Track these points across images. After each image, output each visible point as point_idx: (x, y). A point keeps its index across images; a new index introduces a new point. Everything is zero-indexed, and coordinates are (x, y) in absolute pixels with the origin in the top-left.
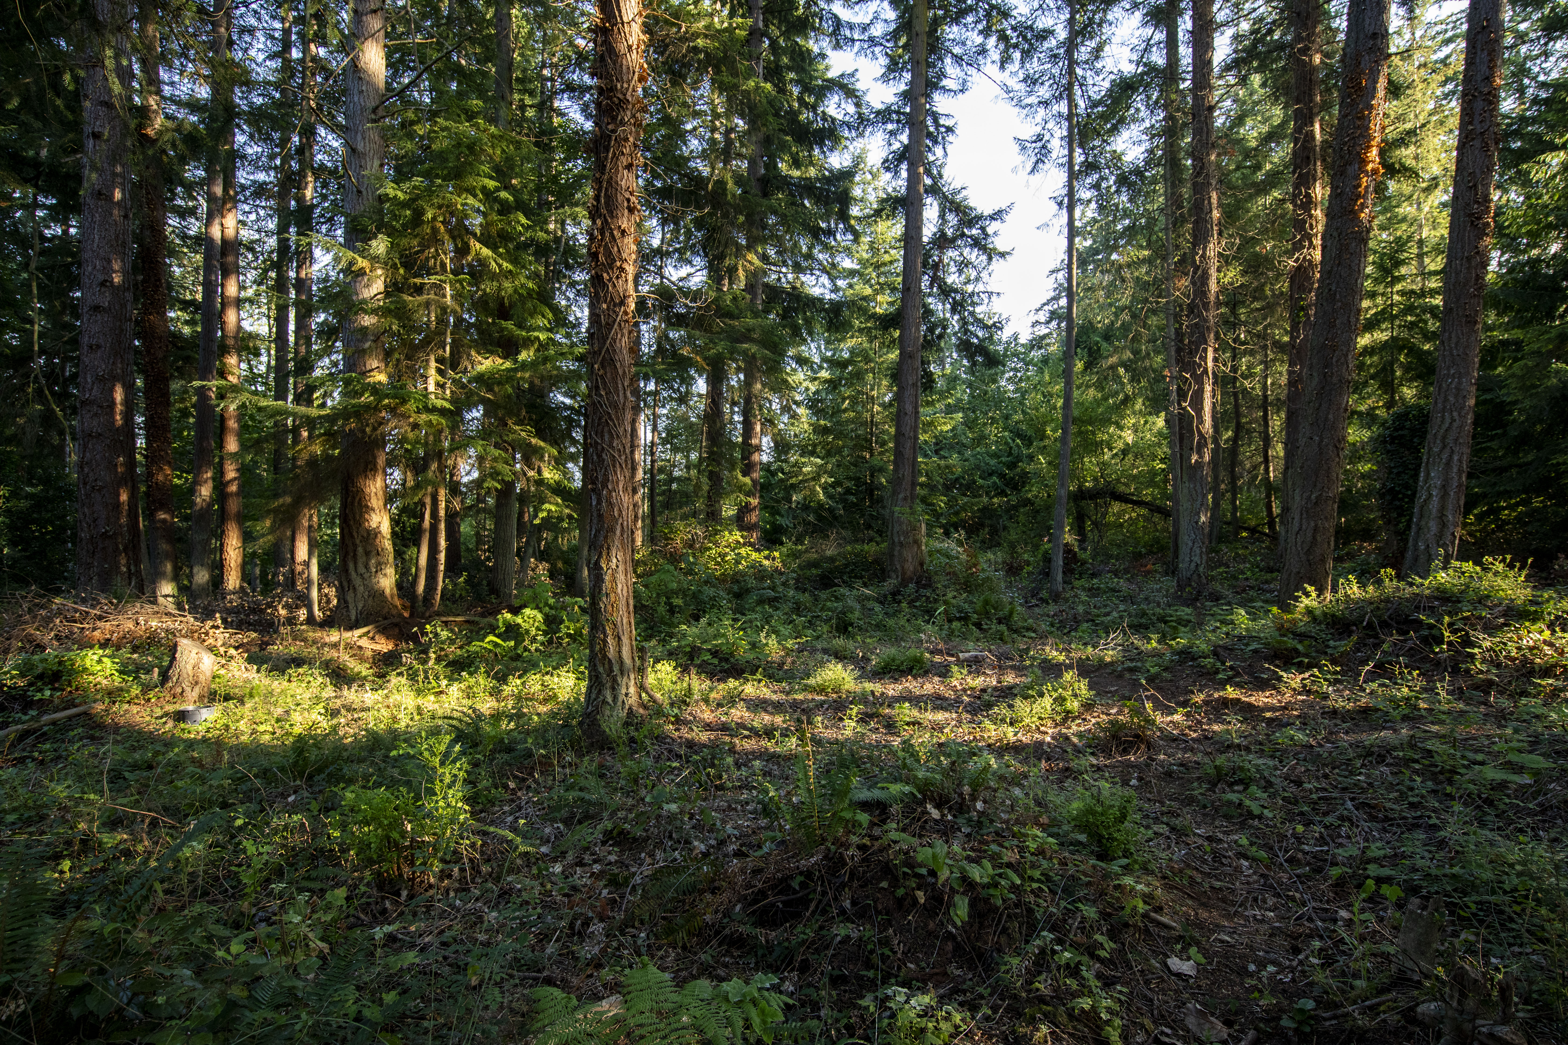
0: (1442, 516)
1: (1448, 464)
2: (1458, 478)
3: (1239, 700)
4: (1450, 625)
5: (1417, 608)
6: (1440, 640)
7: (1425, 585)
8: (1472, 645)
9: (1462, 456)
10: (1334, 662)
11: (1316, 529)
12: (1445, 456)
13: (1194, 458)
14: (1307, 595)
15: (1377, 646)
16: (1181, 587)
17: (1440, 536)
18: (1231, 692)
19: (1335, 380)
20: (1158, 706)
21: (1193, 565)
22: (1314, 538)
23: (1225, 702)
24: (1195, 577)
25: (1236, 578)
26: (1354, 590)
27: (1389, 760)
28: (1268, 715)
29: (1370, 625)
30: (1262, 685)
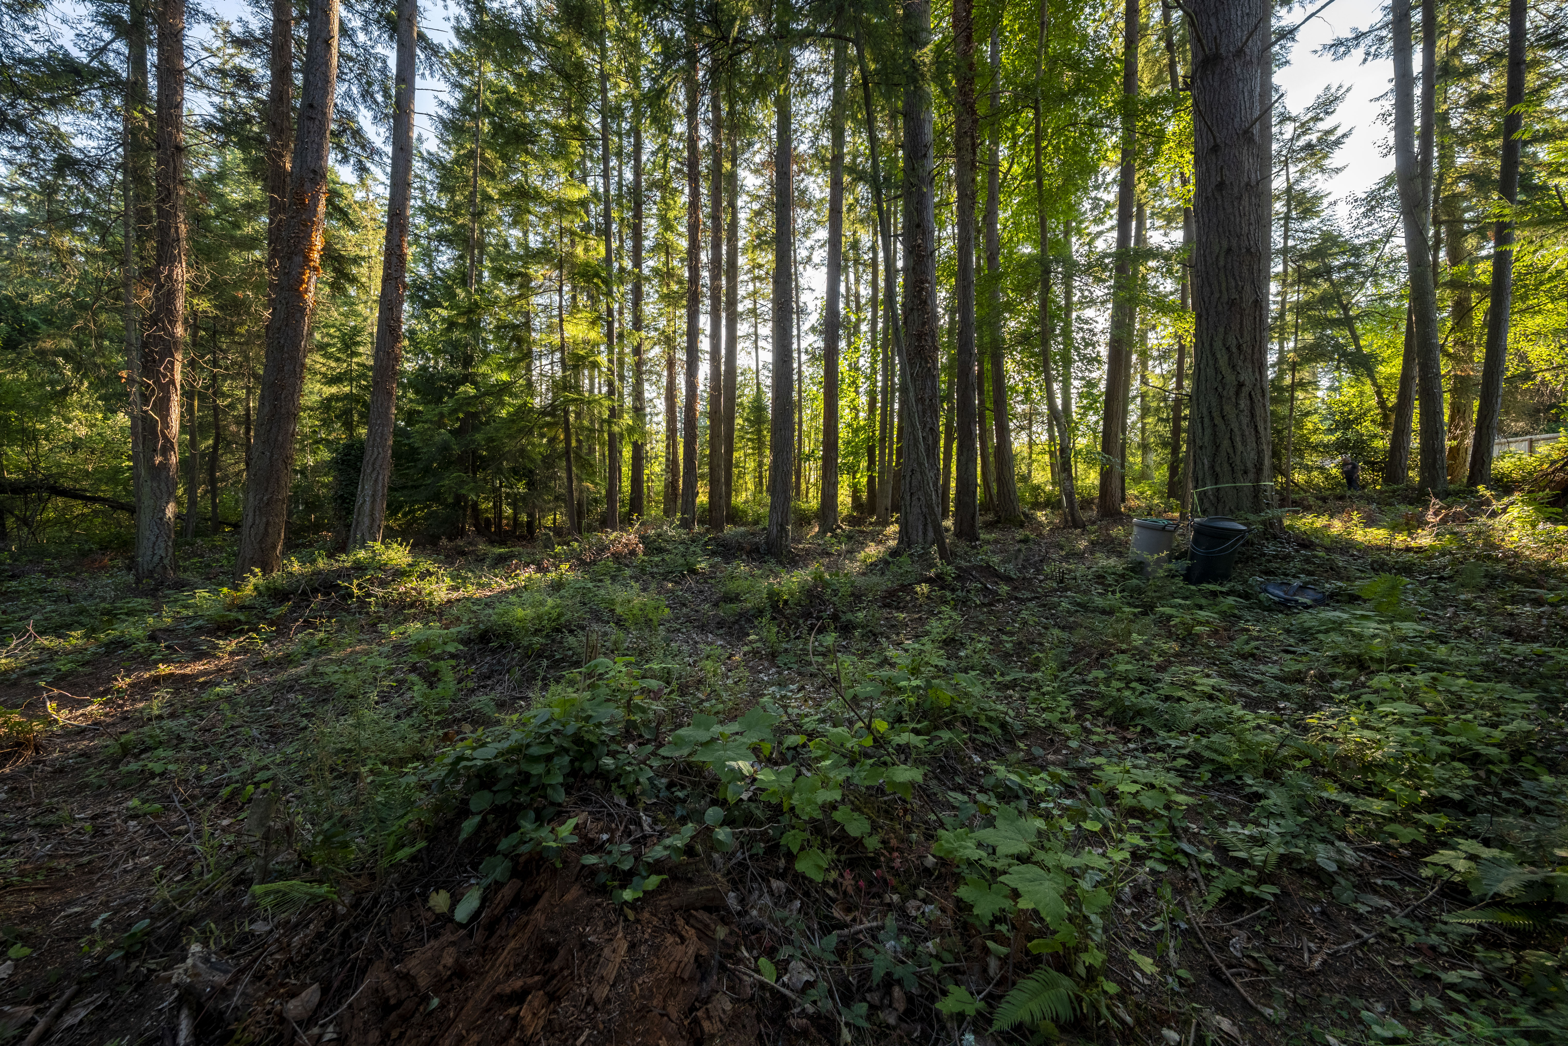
0: (372, 515)
1: (376, 480)
2: (382, 489)
3: (172, 674)
4: (358, 585)
5: (339, 577)
6: (351, 595)
7: (346, 560)
8: (369, 595)
9: (385, 476)
10: (271, 624)
11: (267, 523)
12: (374, 476)
13: (158, 460)
14: (255, 575)
15: (307, 606)
16: (138, 581)
17: (371, 527)
18: (163, 669)
19: (283, 411)
20: (63, 703)
21: (156, 559)
22: (266, 529)
23: (156, 681)
24: (159, 569)
25: (209, 566)
26: (296, 567)
28: (202, 680)
29: (304, 592)
30: (199, 656)
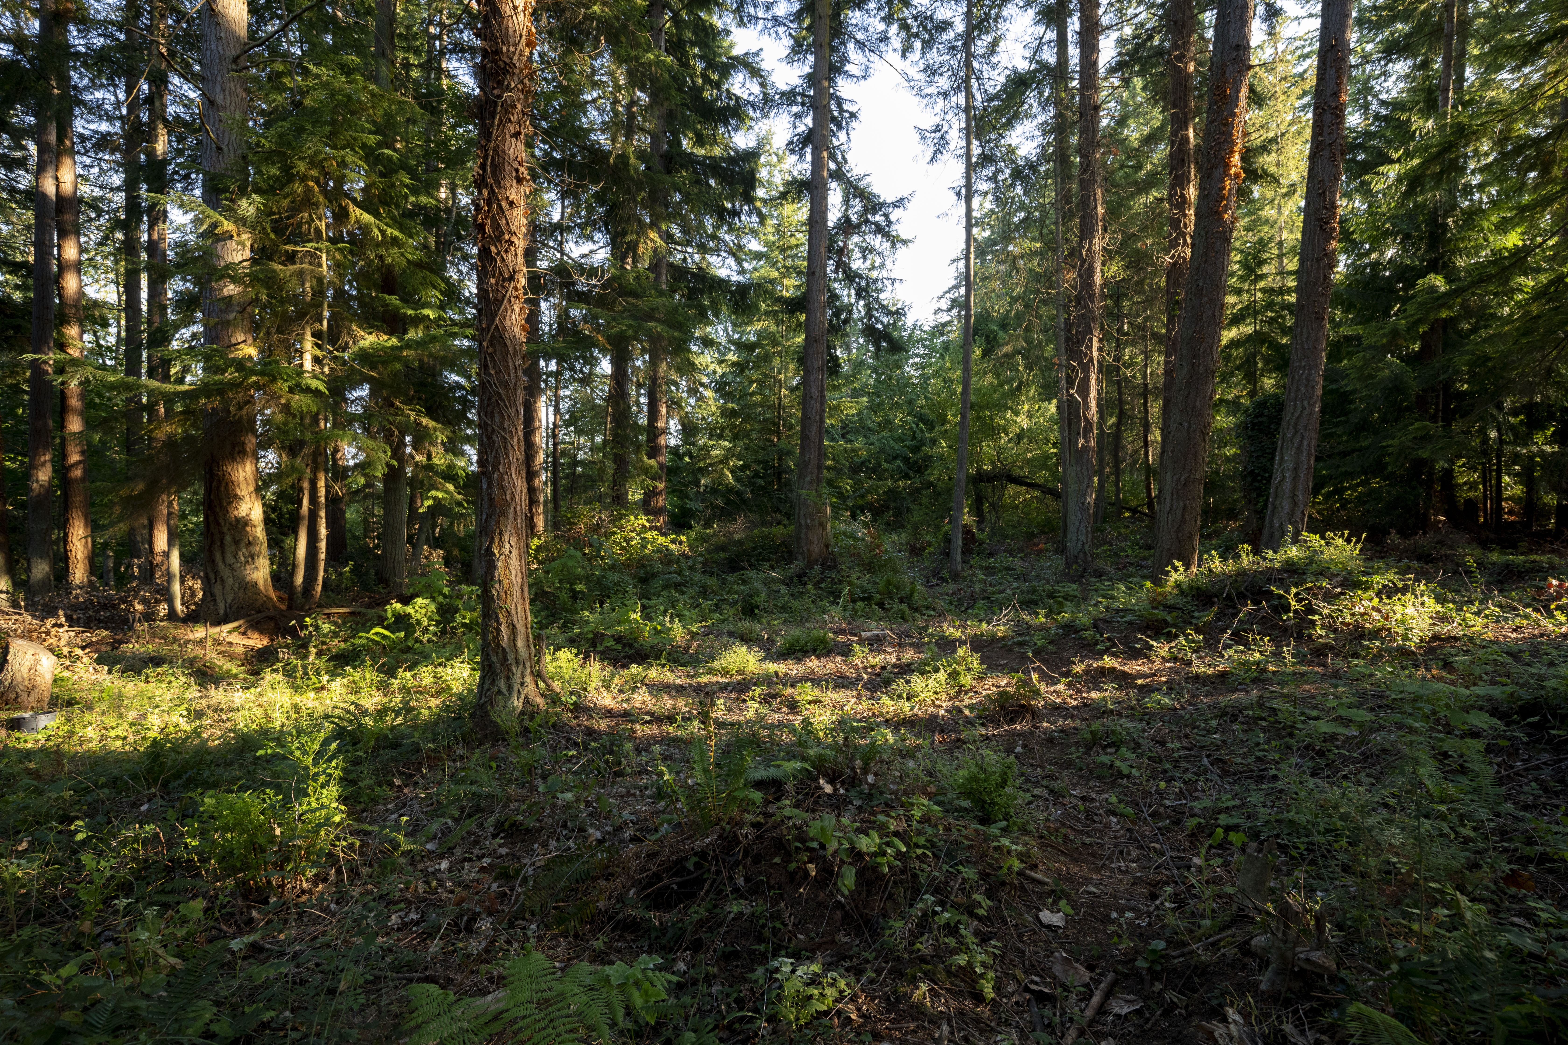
0: (1293, 496)
1: (1299, 448)
2: (1308, 461)
3: (1114, 669)
4: (1296, 595)
5: (1269, 579)
6: (1287, 608)
7: (1275, 558)
8: (1314, 612)
9: (1311, 440)
10: (1198, 631)
11: (1184, 509)
12: (1297, 441)
13: (1081, 443)
14: (1176, 569)
15: (1235, 615)
16: (1068, 565)
17: (1292, 515)
18: (1108, 662)
19: (1201, 369)
20: (1044, 677)
21: (1080, 544)
22: (1183, 516)
23: (1104, 672)
24: (1081, 555)
25: (1117, 555)
26: (1217, 565)
27: (1241, 719)
28: (1140, 682)
29: (1229, 596)
30: (1134, 654)
